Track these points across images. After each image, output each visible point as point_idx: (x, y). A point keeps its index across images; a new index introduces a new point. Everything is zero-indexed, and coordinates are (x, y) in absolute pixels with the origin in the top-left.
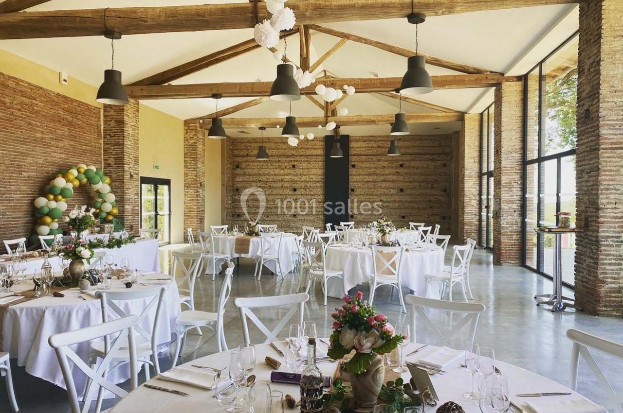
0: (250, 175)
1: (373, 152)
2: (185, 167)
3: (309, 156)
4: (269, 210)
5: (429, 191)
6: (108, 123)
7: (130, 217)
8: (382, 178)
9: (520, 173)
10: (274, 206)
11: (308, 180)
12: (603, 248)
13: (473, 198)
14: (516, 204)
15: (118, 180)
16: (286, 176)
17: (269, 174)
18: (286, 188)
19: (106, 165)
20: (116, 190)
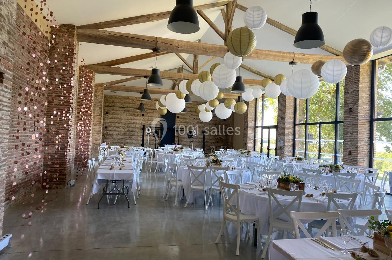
0: (115, 119)
3: (152, 109)
9: (293, 129)
12: (359, 163)
13: (252, 139)
14: (291, 144)
16: (138, 121)
17: (127, 119)
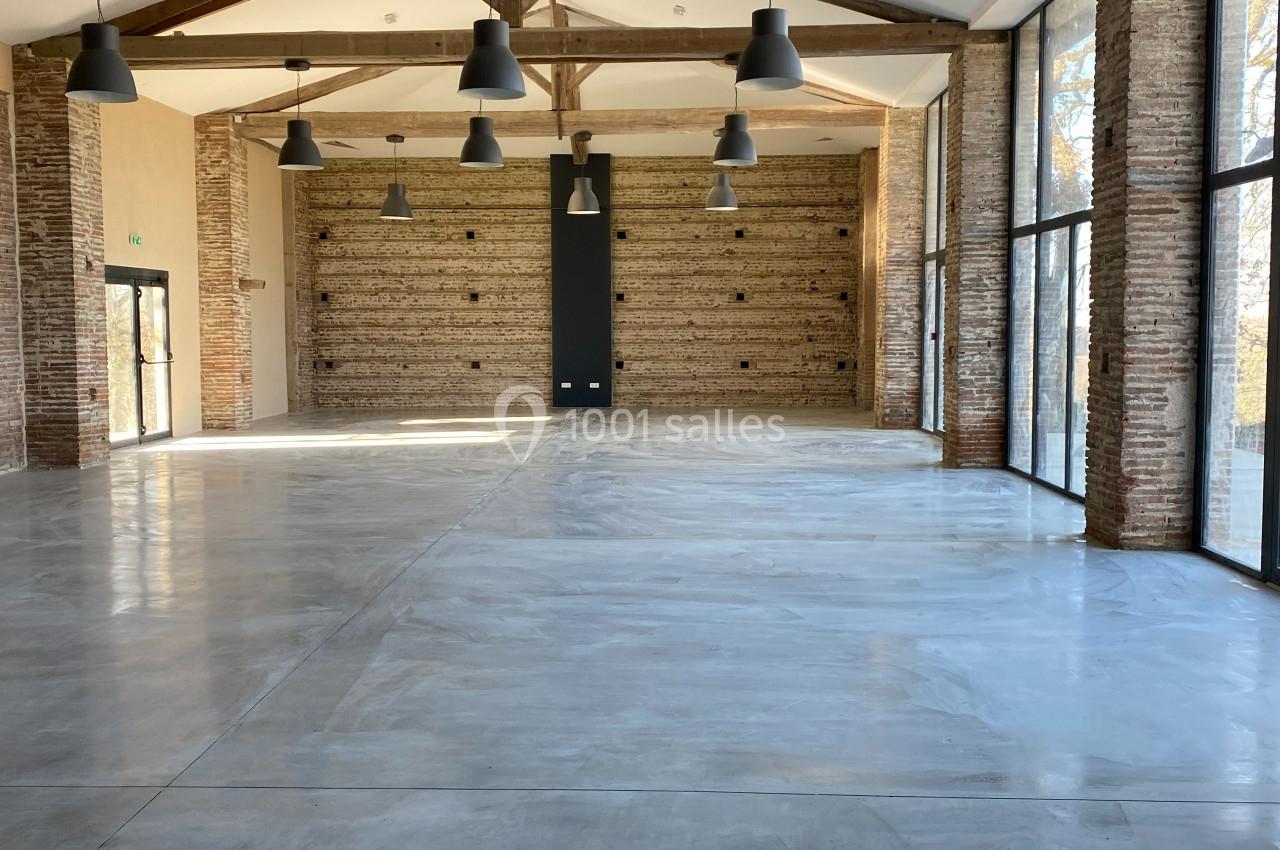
0: (356, 259)
1: (670, 199)
2: (201, 237)
3: (507, 207)
4: (409, 350)
5: (804, 298)
6: (27, 131)
7: (90, 367)
8: (693, 267)
9: (1002, 256)
10: (421, 338)
11: (508, 271)
12: (1131, 413)
13: (906, 315)
14: (993, 328)
15: (58, 274)
16: (450, 261)
17: (406, 256)
18: (453, 291)
19: (25, 237)
20: (54, 300)
